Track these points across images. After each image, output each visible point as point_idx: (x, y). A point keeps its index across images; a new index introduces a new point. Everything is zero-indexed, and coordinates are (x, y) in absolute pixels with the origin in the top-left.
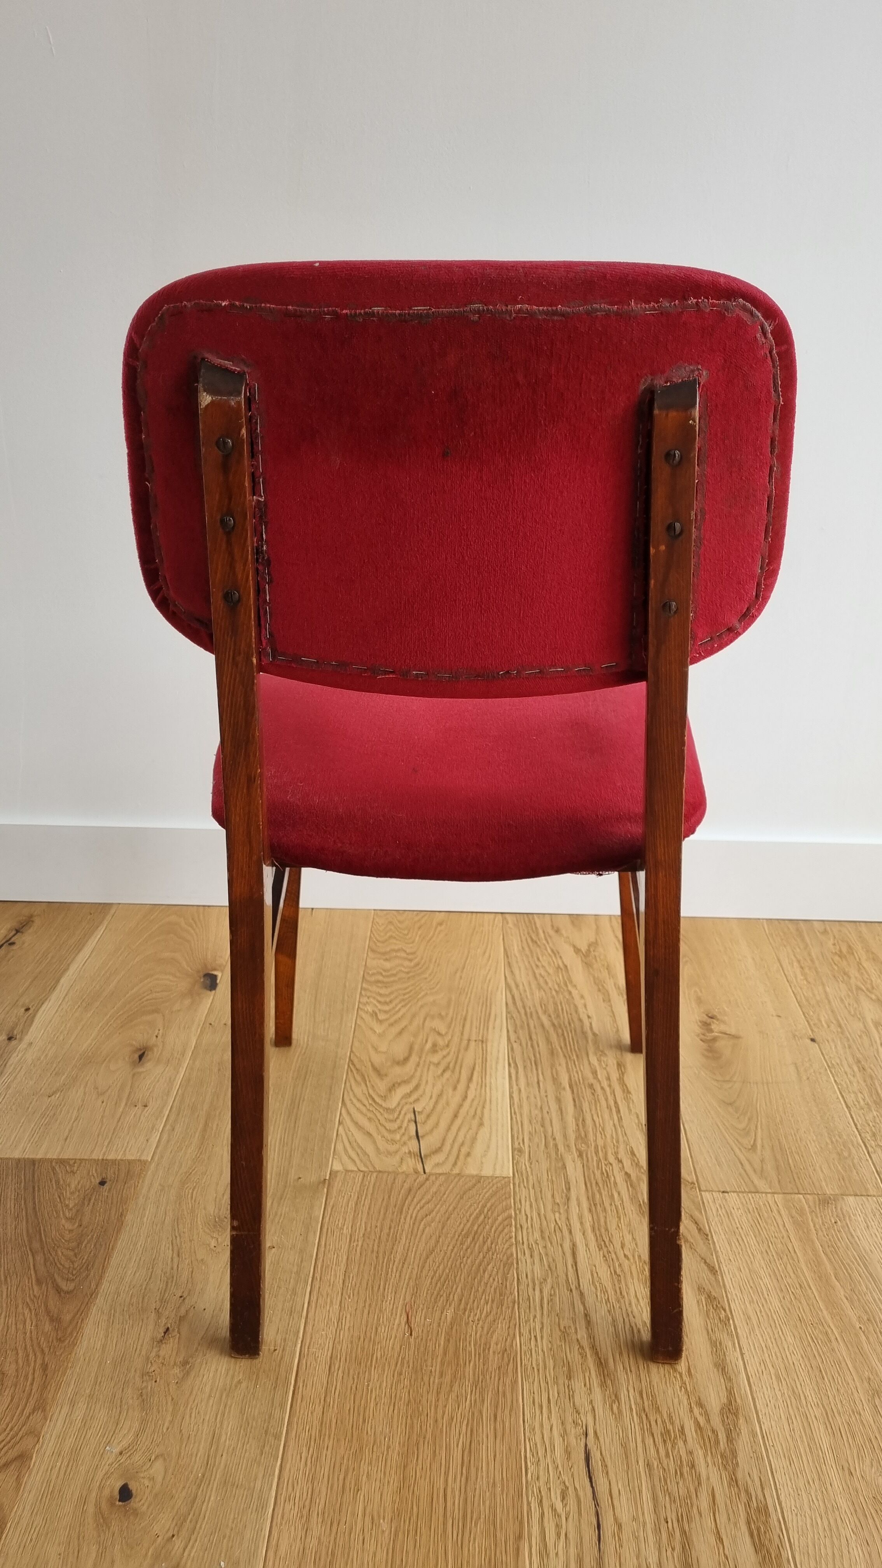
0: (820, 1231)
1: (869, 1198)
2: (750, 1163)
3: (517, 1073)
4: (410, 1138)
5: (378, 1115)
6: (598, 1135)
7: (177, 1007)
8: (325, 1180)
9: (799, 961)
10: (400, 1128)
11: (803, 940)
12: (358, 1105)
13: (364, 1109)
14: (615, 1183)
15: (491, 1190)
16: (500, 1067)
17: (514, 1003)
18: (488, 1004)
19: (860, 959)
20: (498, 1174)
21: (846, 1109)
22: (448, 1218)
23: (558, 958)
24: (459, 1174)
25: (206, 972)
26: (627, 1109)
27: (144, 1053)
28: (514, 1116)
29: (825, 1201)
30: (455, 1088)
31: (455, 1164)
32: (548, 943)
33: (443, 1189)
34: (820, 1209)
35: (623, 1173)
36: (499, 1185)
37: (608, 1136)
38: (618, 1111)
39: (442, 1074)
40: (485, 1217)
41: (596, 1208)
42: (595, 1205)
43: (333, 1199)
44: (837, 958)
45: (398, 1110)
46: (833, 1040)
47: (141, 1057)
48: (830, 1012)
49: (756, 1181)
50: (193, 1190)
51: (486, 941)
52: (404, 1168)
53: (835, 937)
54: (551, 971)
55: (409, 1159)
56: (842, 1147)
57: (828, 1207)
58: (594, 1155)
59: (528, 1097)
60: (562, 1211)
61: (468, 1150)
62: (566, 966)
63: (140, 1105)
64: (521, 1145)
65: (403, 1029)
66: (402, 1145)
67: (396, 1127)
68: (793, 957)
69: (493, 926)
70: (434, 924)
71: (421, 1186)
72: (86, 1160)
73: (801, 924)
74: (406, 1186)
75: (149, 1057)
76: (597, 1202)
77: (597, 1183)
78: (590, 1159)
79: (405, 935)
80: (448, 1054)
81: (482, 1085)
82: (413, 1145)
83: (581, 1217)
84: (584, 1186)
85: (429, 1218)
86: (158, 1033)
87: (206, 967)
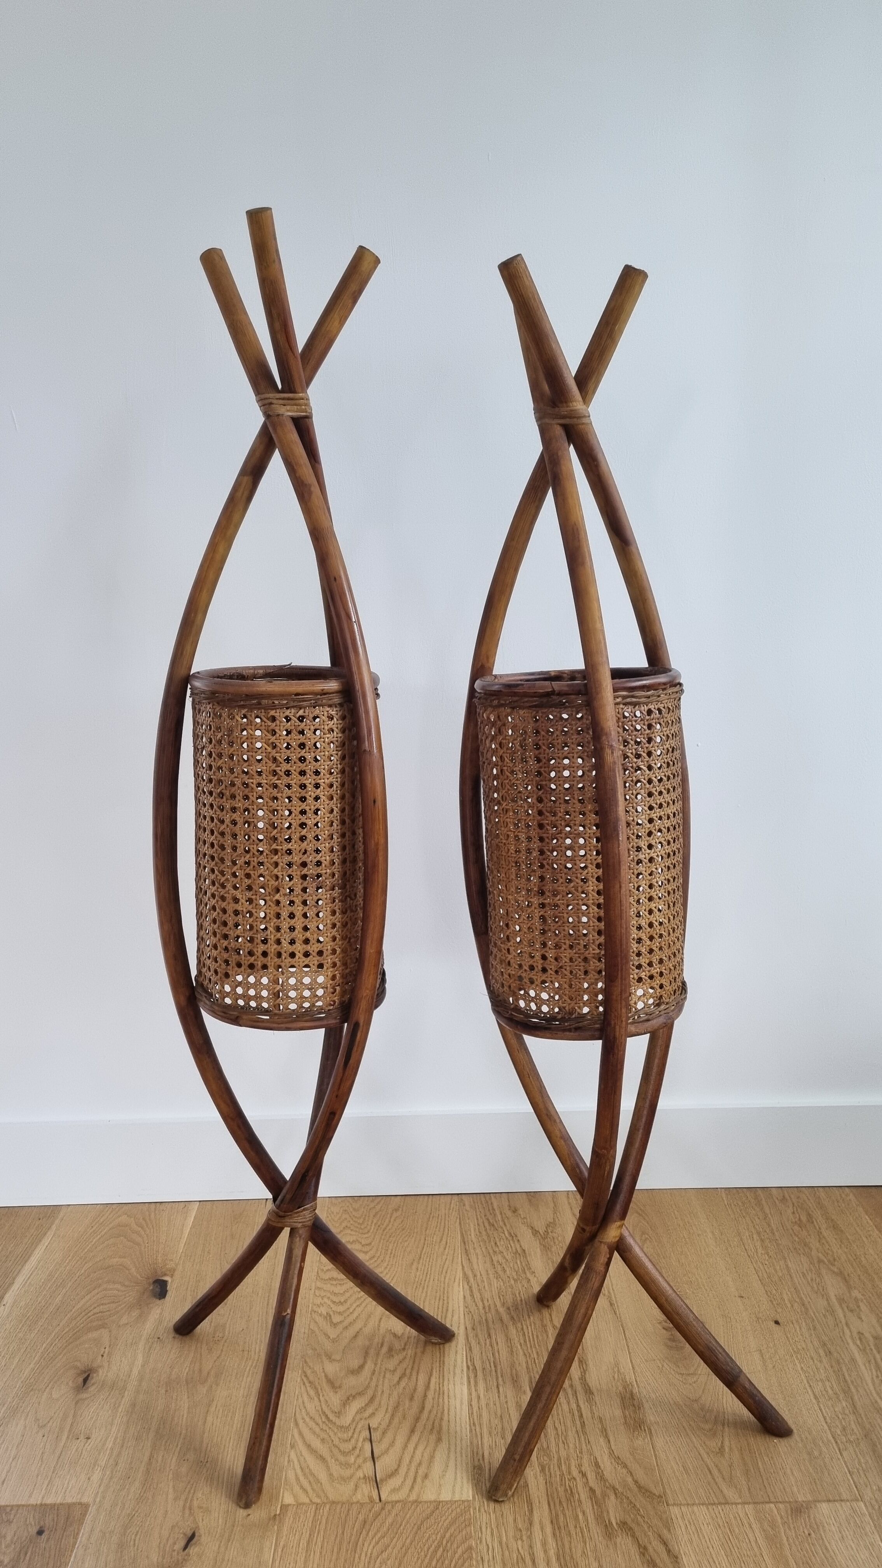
0: (793, 1545)
1: (843, 1504)
2: (719, 1470)
3: (476, 1376)
4: (365, 1461)
5: (331, 1434)
6: (561, 1445)
7: (124, 1320)
8: (275, 1515)
9: (759, 1233)
10: (354, 1448)
11: (762, 1209)
12: (312, 1424)
13: (317, 1430)
14: (580, 1501)
15: (450, 1517)
16: (458, 1371)
17: (472, 1295)
18: (445, 1298)
19: (820, 1228)
20: (457, 1498)
21: (814, 1401)
22: (405, 1554)
23: (516, 1242)
24: (416, 1501)
25: (157, 1278)
26: (589, 1413)
27: (88, 1376)
28: (473, 1428)
29: (798, 1510)
30: (412, 1398)
31: (412, 1487)
32: (505, 1224)
33: (399, 1519)
34: (792, 1519)
35: (588, 1489)
36: (458, 1510)
37: (571, 1445)
38: (581, 1416)
39: (398, 1382)
40: (444, 1551)
41: (560, 1532)
42: (559, 1528)
43: (284, 1537)
44: (796, 1228)
45: (353, 1427)
46: (797, 1321)
47: (85, 1380)
48: (793, 1289)
49: (725, 1491)
50: (136, 1535)
51: (442, 1227)
52: (359, 1496)
53: (793, 1204)
54: (509, 1257)
55: (364, 1486)
56: (813, 1446)
57: (800, 1517)
58: (556, 1469)
59: (487, 1405)
60: (524, 1538)
61: (426, 1471)
62: (524, 1251)
63: (82, 1437)
64: (481, 1462)
65: (358, 1332)
66: (357, 1470)
67: (351, 1448)
68: (753, 1230)
69: (449, 1209)
70: (390, 1211)
71: (377, 1517)
72: (23, 1506)
73: (760, 1192)
74: (361, 1517)
75: (93, 1381)
76: (561, 1524)
77: (560, 1502)
78: (553, 1475)
79: (359, 1223)
80: (405, 1358)
81: (440, 1393)
82: (368, 1468)
83: (544, 1544)
84: (547, 1506)
85: (385, 1555)
86: (104, 1352)
87: (156, 1272)
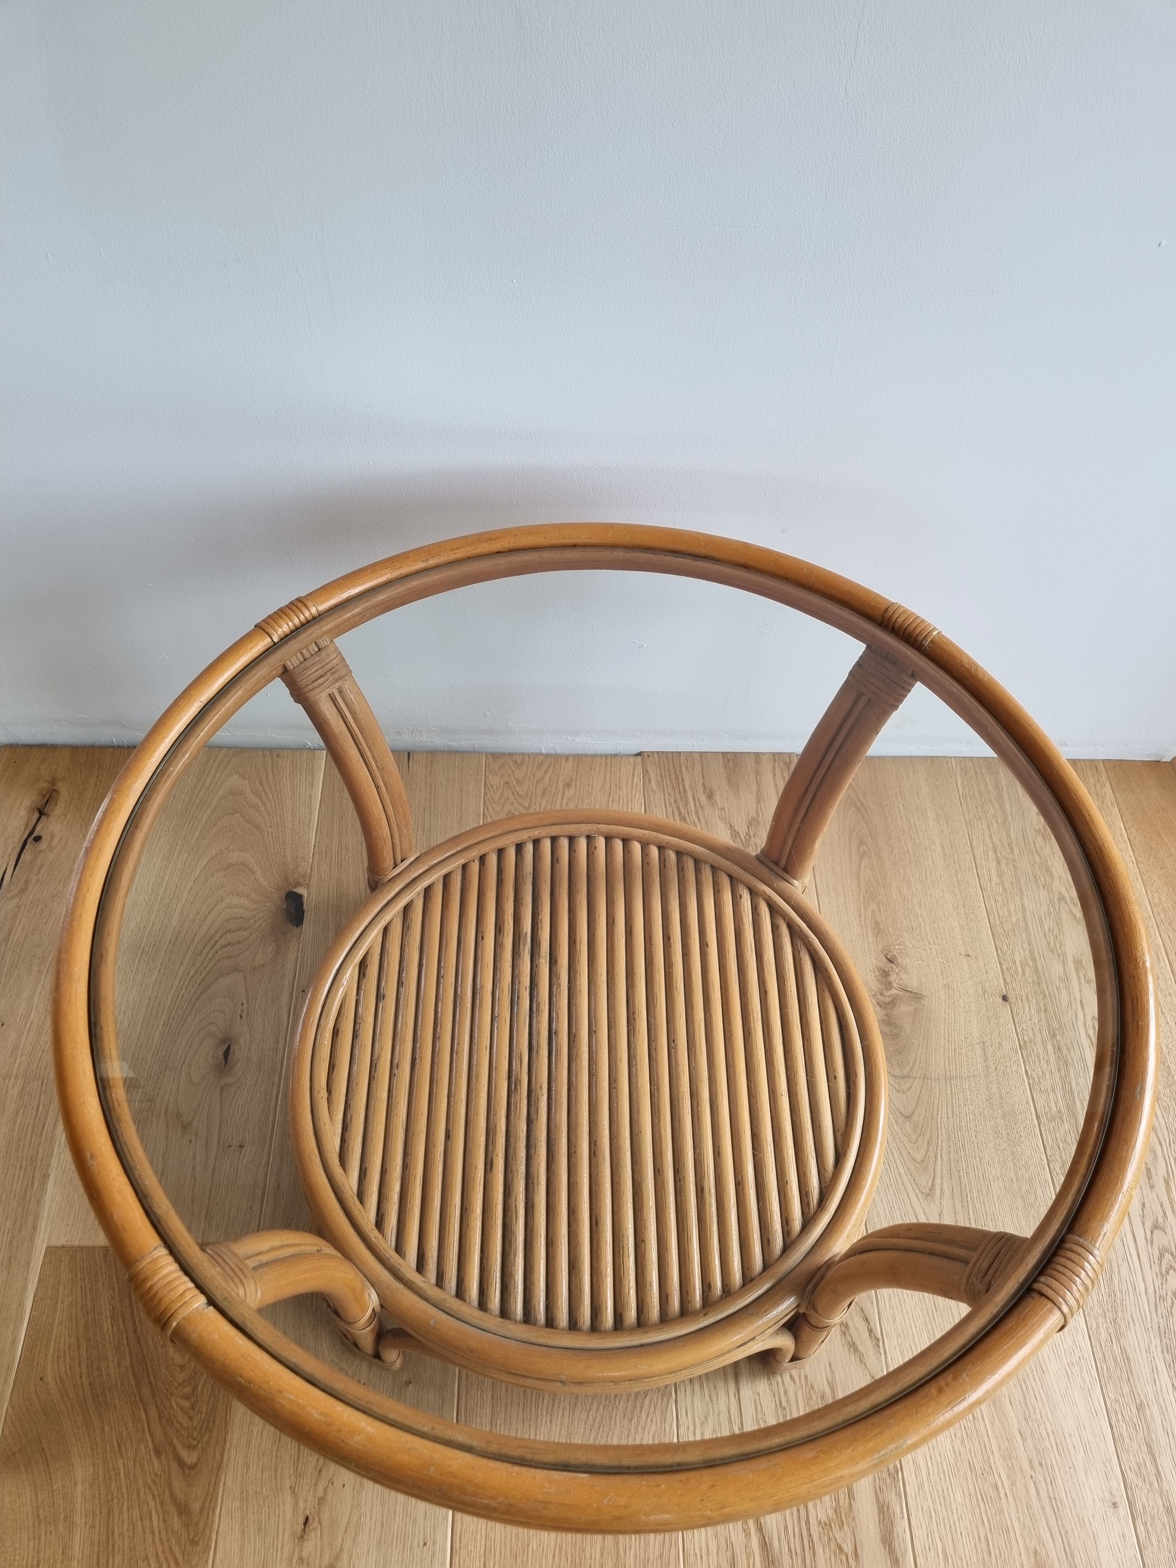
7: (259, 959)
25: (290, 889)
27: (229, 1048)
47: (226, 1054)
75: (236, 1056)
86: (242, 1011)
87: (287, 879)
